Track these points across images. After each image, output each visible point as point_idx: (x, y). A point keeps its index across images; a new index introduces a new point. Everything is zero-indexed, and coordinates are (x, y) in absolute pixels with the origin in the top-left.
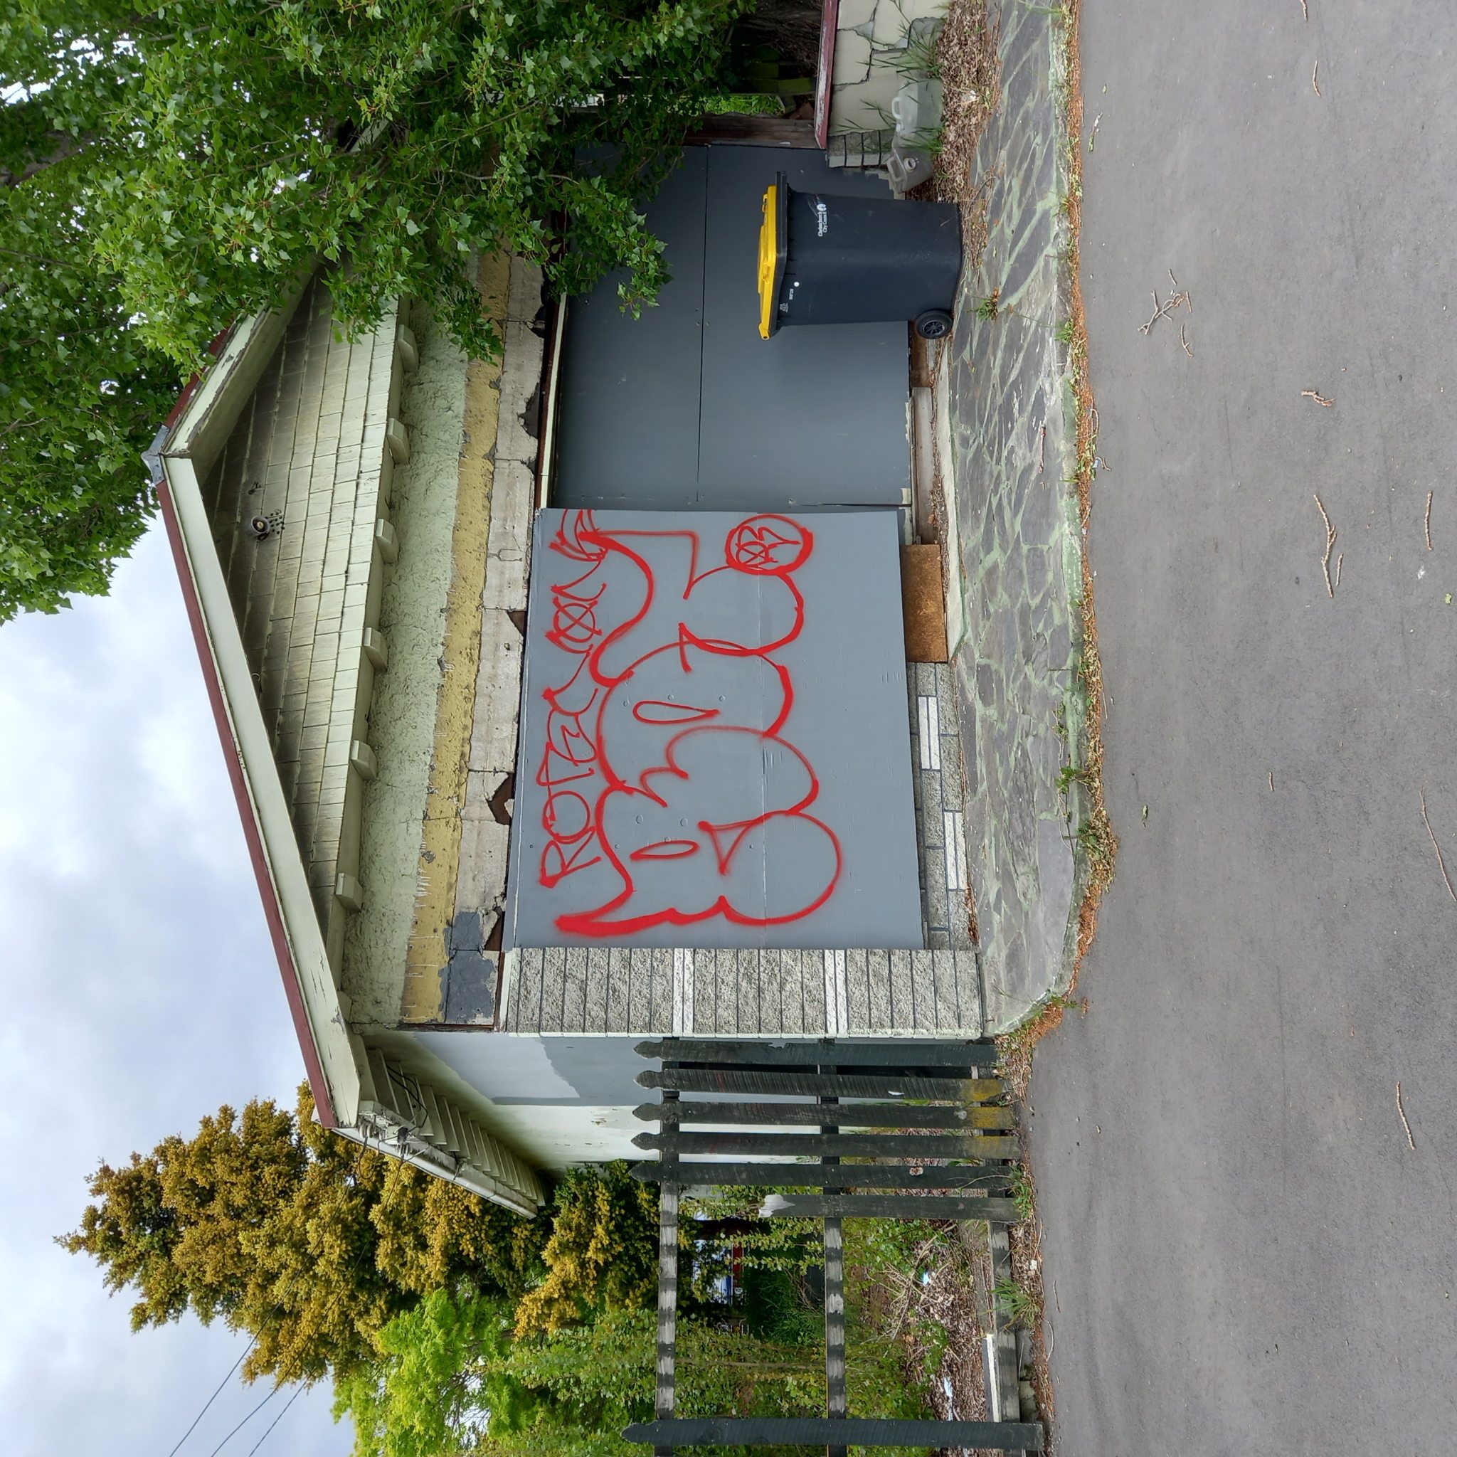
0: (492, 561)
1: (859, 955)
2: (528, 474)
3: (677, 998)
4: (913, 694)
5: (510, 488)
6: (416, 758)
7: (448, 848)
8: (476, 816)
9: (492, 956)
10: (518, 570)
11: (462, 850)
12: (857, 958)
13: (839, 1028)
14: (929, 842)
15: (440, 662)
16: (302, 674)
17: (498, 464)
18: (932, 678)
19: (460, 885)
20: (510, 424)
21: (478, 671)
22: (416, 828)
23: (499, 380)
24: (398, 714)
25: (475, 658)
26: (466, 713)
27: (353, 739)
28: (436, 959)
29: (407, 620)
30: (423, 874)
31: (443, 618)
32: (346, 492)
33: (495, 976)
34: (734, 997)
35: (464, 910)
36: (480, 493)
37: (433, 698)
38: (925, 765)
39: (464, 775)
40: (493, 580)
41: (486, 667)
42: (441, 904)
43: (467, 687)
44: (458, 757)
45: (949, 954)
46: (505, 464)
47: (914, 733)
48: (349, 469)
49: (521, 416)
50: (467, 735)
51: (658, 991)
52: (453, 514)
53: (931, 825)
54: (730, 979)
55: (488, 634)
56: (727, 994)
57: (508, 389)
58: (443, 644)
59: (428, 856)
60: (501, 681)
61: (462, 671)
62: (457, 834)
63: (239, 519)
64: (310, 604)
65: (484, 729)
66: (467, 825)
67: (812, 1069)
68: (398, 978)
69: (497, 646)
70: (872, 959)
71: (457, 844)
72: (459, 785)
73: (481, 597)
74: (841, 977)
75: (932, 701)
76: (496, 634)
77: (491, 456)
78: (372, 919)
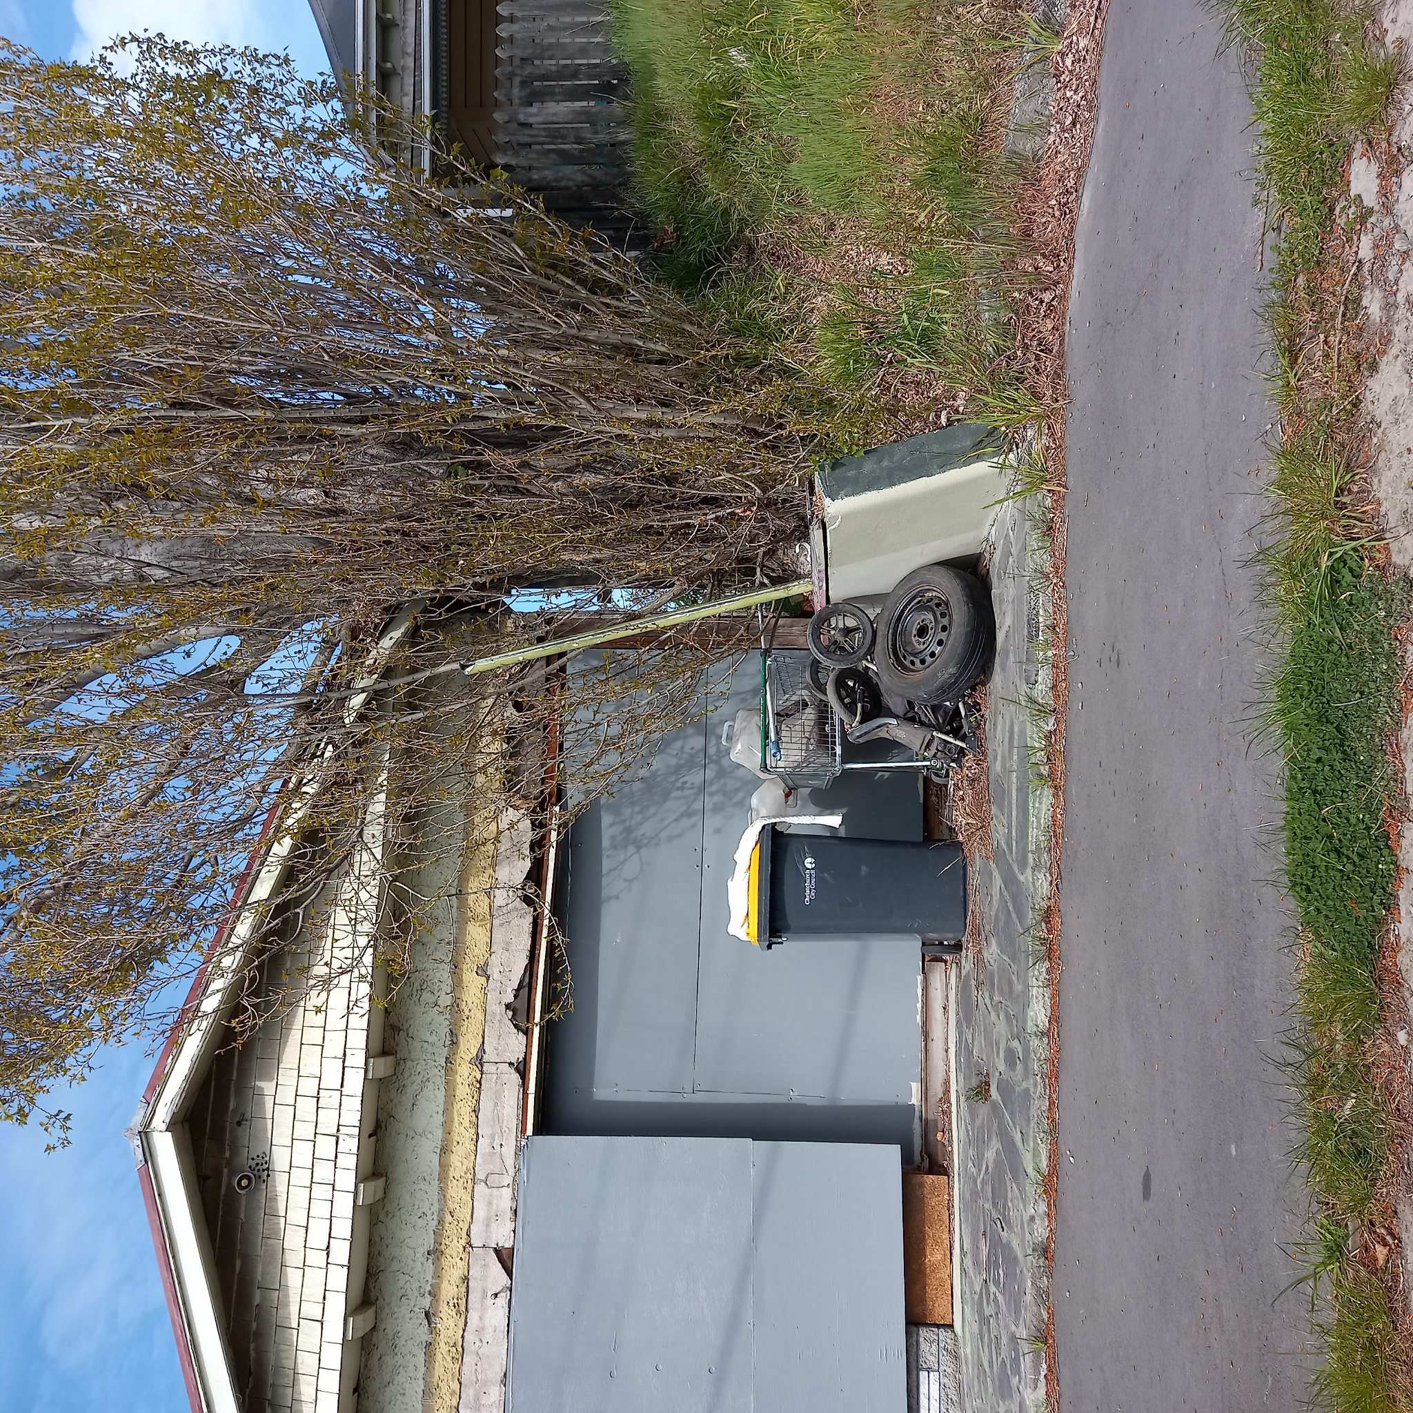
0: (480, 1189)
2: (516, 1078)
4: (913, 1367)
10: (504, 1199)
15: (427, 1315)
17: (485, 1068)
18: (934, 1346)
20: (498, 1018)
21: (466, 1322)
23: (486, 964)
24: (387, 1379)
26: (454, 1376)
29: (395, 1266)
31: (430, 1261)
32: (327, 1147)
36: (467, 1107)
37: (421, 1358)
40: (480, 1213)
41: (473, 1319)
46: (493, 1069)
49: (508, 1006)
50: (453, 1404)
52: (439, 1133)
55: (475, 1279)
57: (494, 972)
58: (430, 1293)
60: (489, 1335)
65: (471, 1393)
69: (484, 1293)
75: (934, 1376)
76: (484, 1278)
77: (479, 1061)
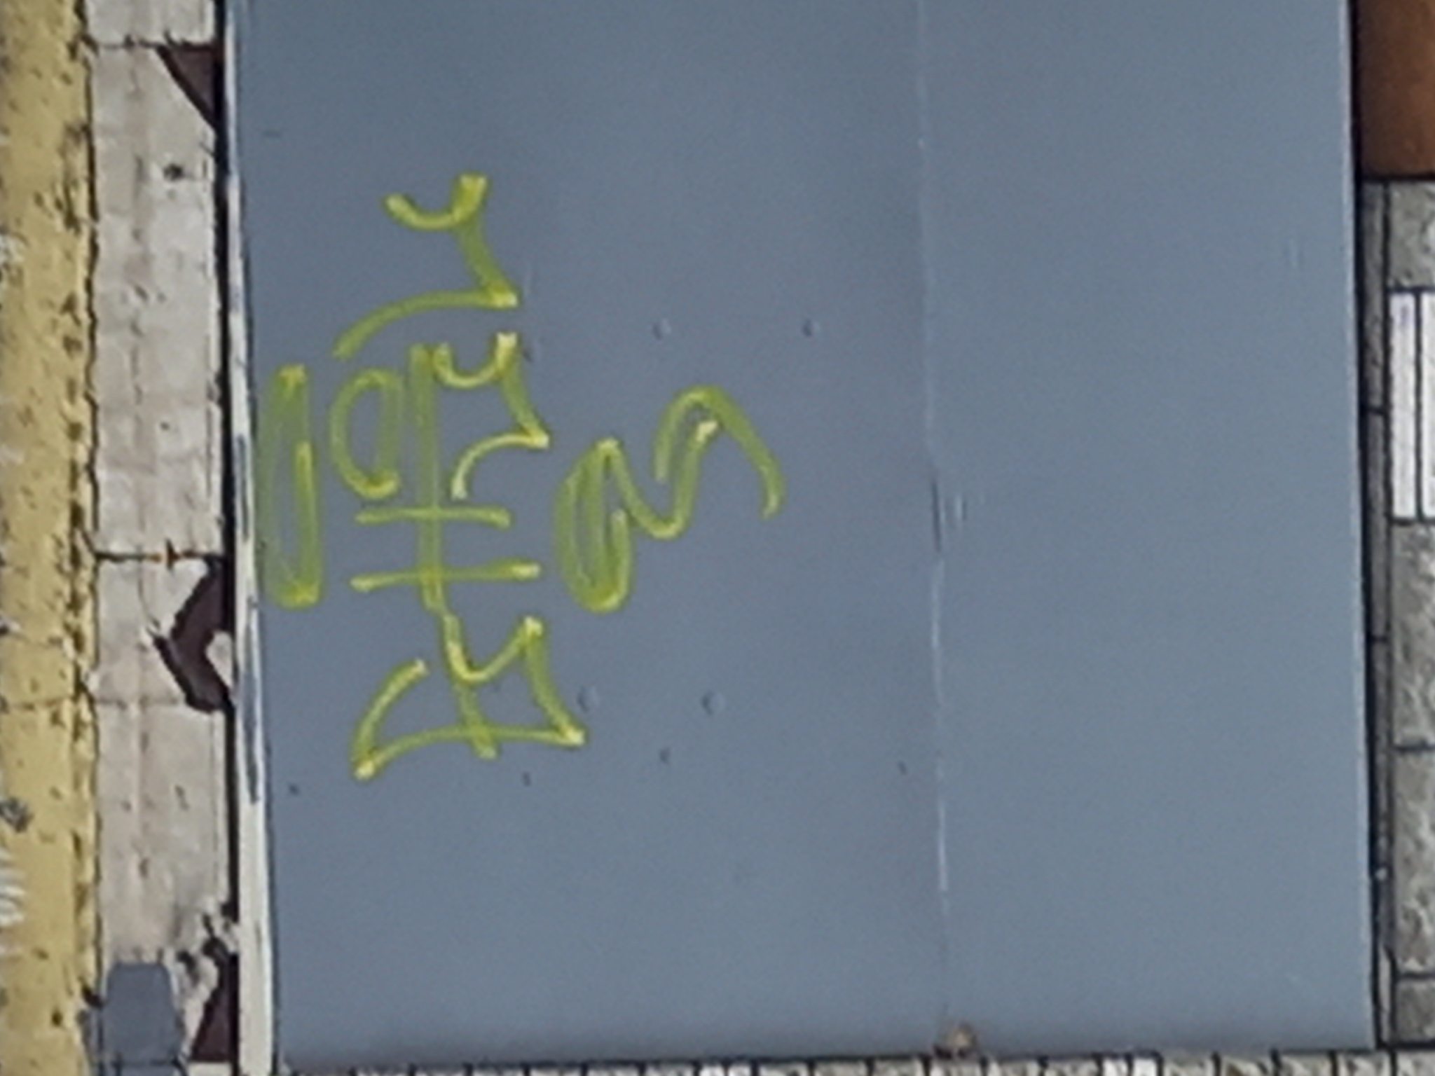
7: (64, 789)
8: (129, 688)
9: (214, 1074)
11: (104, 791)
19: (107, 889)
21: (94, 248)
25: (79, 211)
26: (72, 386)
30: (7, 864)
35: (128, 958)
39: (86, 572)
41: (115, 237)
42: (62, 947)
43: (68, 305)
44: (63, 522)
55: (112, 132)
59: (13, 813)
60: (162, 277)
61: (46, 256)
62: (84, 748)
66: (108, 716)
71: (87, 774)
72: (75, 603)
73: (80, 11)
76: (137, 128)
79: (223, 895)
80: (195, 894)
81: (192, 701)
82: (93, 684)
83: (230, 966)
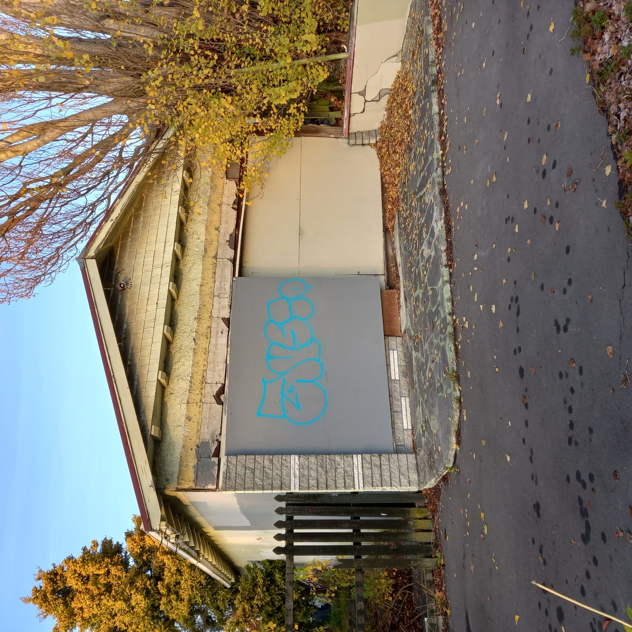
0: (216, 299)
1: (367, 457)
2: (230, 264)
3: (292, 476)
4: (387, 349)
5: (223, 270)
6: (184, 378)
7: (197, 415)
8: (208, 402)
9: (215, 460)
10: (226, 302)
11: (203, 416)
12: (367, 458)
13: (359, 488)
14: (395, 409)
15: (194, 339)
16: (138, 344)
17: (218, 260)
18: (395, 342)
19: (202, 430)
20: (223, 244)
21: (210, 342)
22: (184, 406)
23: (219, 227)
24: (176, 361)
25: (208, 337)
26: (205, 359)
27: (159, 370)
28: (192, 461)
29: (181, 322)
30: (187, 426)
31: (196, 321)
32: (157, 271)
33: (216, 468)
34: (315, 475)
35: (204, 441)
36: (210, 272)
37: (191, 354)
38: (393, 378)
39: (204, 385)
40: (216, 306)
41: (213, 341)
42: (194, 438)
43: (205, 349)
44: (201, 377)
45: (405, 455)
46: (221, 260)
47: (388, 365)
48: (158, 262)
49: (227, 241)
50: (205, 368)
51: (285, 473)
52: (200, 280)
53: (395, 403)
54: (314, 467)
55: (214, 328)
56: (313, 474)
57: (222, 231)
58: (195, 332)
59: (189, 419)
60: (219, 347)
61: (203, 343)
62: (201, 409)
63: (113, 283)
64: (142, 316)
65: (212, 366)
66: (205, 405)
67: (349, 505)
68: (176, 469)
69: (217, 332)
70: (373, 458)
71: (201, 413)
72: (202, 389)
73: (211, 312)
74: (360, 466)
75: (395, 352)
76: (217, 328)
77: (215, 257)
78: (166, 445)
79: (220, 432)
80: (215, 431)
81: (217, 403)
82: (203, 400)
83: (219, 443)
